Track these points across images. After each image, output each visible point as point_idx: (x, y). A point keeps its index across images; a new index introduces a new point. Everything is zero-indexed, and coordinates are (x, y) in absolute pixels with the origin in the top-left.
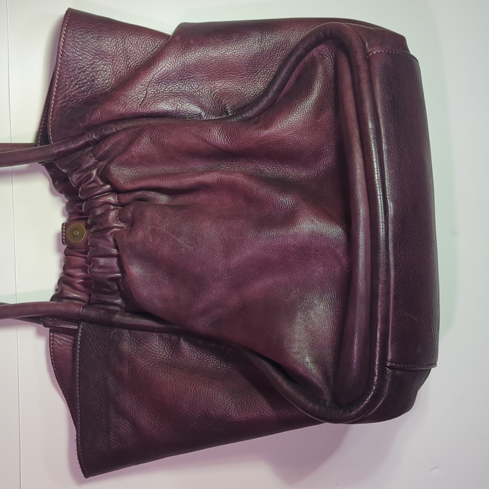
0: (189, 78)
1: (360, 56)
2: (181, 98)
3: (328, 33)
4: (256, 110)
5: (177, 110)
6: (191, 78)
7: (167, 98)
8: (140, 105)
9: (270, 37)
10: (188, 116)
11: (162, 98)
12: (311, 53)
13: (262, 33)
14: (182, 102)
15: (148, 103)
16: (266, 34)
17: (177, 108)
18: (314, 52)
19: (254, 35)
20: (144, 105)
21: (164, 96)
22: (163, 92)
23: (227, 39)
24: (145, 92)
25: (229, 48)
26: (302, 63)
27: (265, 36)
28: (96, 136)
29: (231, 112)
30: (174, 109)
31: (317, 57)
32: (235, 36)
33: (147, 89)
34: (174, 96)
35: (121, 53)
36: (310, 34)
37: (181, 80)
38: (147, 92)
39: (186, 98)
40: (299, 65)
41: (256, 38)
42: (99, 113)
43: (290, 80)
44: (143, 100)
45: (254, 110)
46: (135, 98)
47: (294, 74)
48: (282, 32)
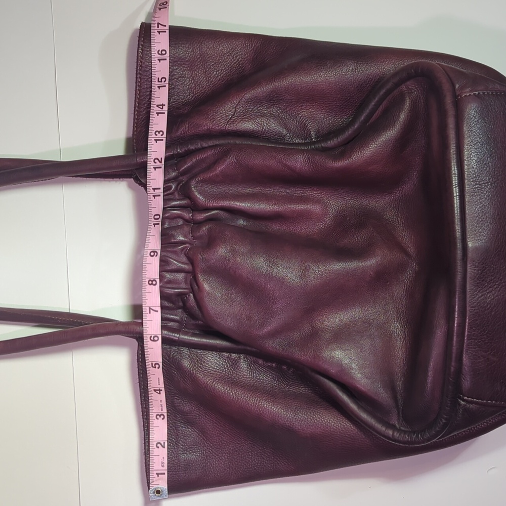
0: (278, 100)
1: (449, 100)
2: (268, 119)
3: (420, 71)
4: (341, 138)
5: (262, 130)
6: (280, 100)
7: (254, 118)
8: (228, 122)
9: (364, 68)
10: (273, 137)
11: (249, 117)
12: (400, 87)
13: (357, 63)
14: (269, 123)
15: (236, 121)
16: (360, 64)
17: (263, 128)
18: (403, 87)
19: (349, 64)
20: (232, 122)
21: (252, 115)
22: (251, 111)
23: (321, 66)
24: (234, 109)
25: (322, 74)
26: (391, 96)
27: (360, 66)
28: (181, 150)
29: (315, 138)
30: (260, 129)
31: (406, 91)
32: (329, 63)
33: (236, 107)
34: (262, 116)
35: (199, 58)
36: (402, 70)
37: (270, 100)
38: (236, 110)
39: (273, 119)
40: (387, 99)
41: (350, 67)
42: (187, 126)
43: (377, 112)
44: (231, 118)
45: (339, 138)
46: (224, 115)
47: (381, 106)
48: (377, 65)
